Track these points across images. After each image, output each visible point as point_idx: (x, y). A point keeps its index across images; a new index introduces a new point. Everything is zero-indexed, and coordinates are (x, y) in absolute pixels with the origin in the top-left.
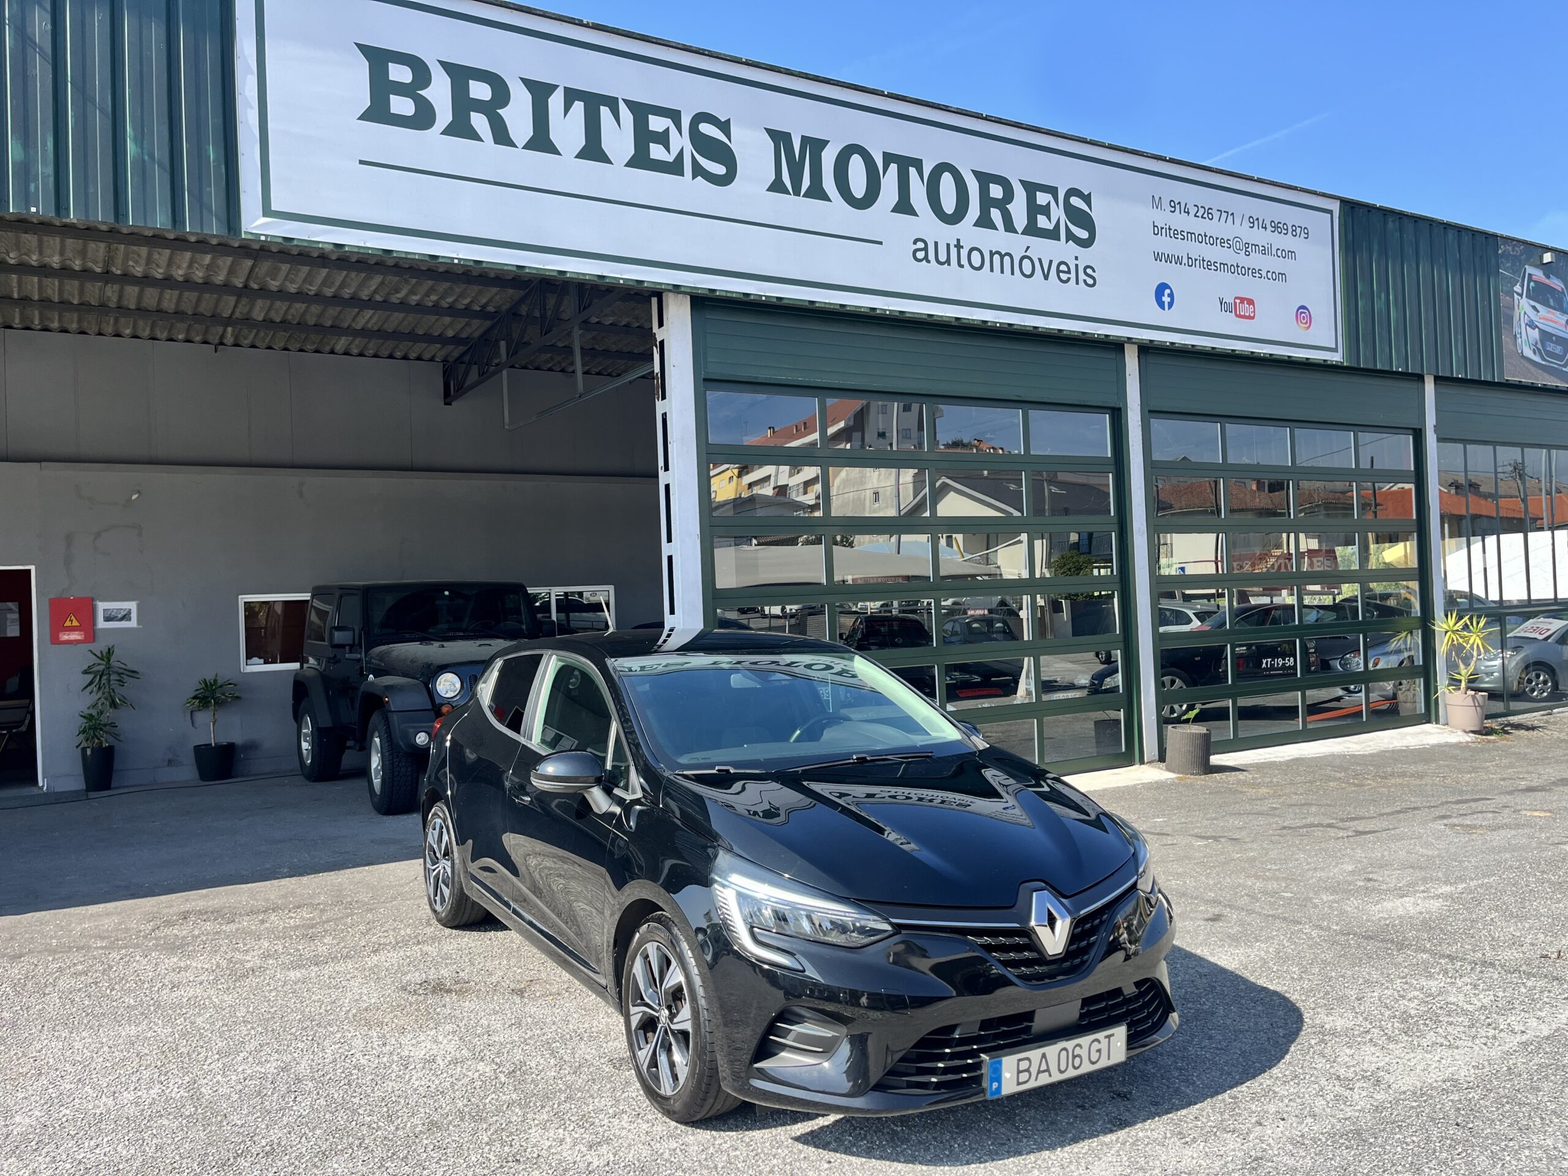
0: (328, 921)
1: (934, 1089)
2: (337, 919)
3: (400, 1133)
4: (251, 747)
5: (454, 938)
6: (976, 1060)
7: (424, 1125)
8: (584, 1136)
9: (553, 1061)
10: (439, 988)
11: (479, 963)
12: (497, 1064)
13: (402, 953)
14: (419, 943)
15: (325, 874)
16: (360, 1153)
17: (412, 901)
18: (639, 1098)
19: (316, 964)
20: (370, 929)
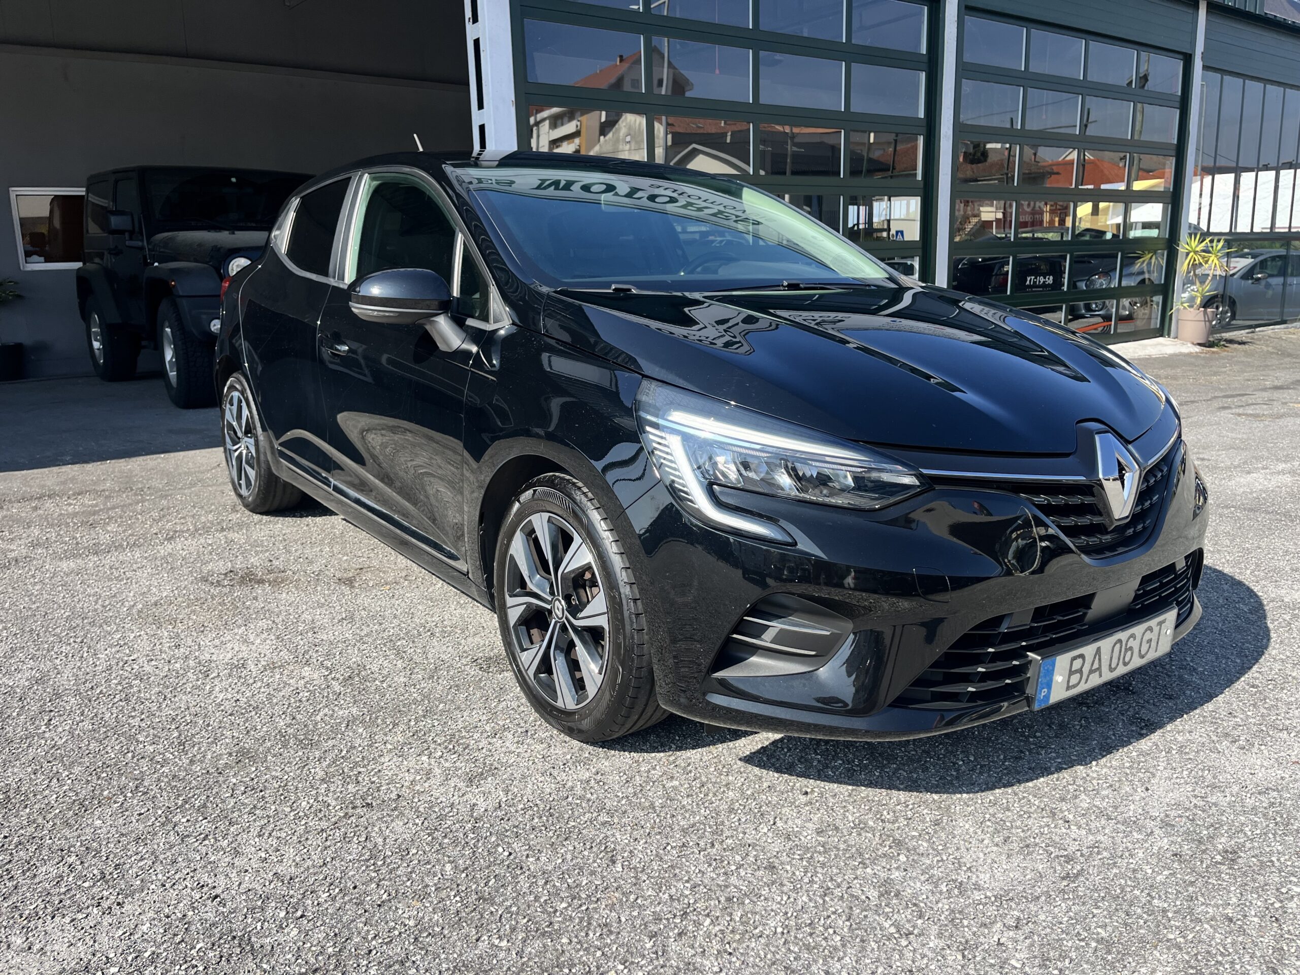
0: (113, 508)
1: (967, 702)
2: (124, 506)
3: (196, 768)
4: (41, 348)
5: (264, 524)
6: (1023, 661)
7: (230, 754)
8: (458, 764)
9: (400, 664)
10: (249, 578)
11: (296, 550)
12: (327, 668)
13: (203, 541)
14: (223, 530)
15: (113, 461)
16: (135, 802)
17: (215, 488)
18: (522, 708)
19: (96, 553)
20: (164, 516)
